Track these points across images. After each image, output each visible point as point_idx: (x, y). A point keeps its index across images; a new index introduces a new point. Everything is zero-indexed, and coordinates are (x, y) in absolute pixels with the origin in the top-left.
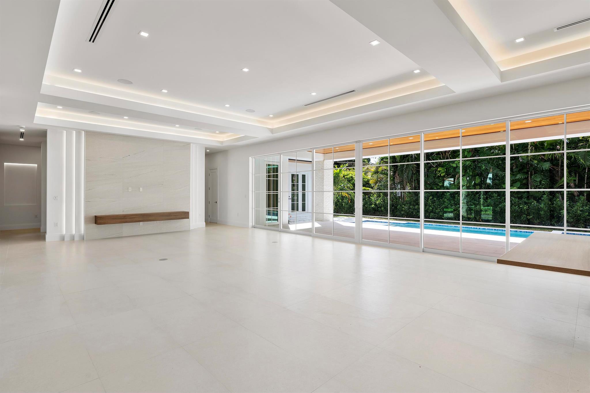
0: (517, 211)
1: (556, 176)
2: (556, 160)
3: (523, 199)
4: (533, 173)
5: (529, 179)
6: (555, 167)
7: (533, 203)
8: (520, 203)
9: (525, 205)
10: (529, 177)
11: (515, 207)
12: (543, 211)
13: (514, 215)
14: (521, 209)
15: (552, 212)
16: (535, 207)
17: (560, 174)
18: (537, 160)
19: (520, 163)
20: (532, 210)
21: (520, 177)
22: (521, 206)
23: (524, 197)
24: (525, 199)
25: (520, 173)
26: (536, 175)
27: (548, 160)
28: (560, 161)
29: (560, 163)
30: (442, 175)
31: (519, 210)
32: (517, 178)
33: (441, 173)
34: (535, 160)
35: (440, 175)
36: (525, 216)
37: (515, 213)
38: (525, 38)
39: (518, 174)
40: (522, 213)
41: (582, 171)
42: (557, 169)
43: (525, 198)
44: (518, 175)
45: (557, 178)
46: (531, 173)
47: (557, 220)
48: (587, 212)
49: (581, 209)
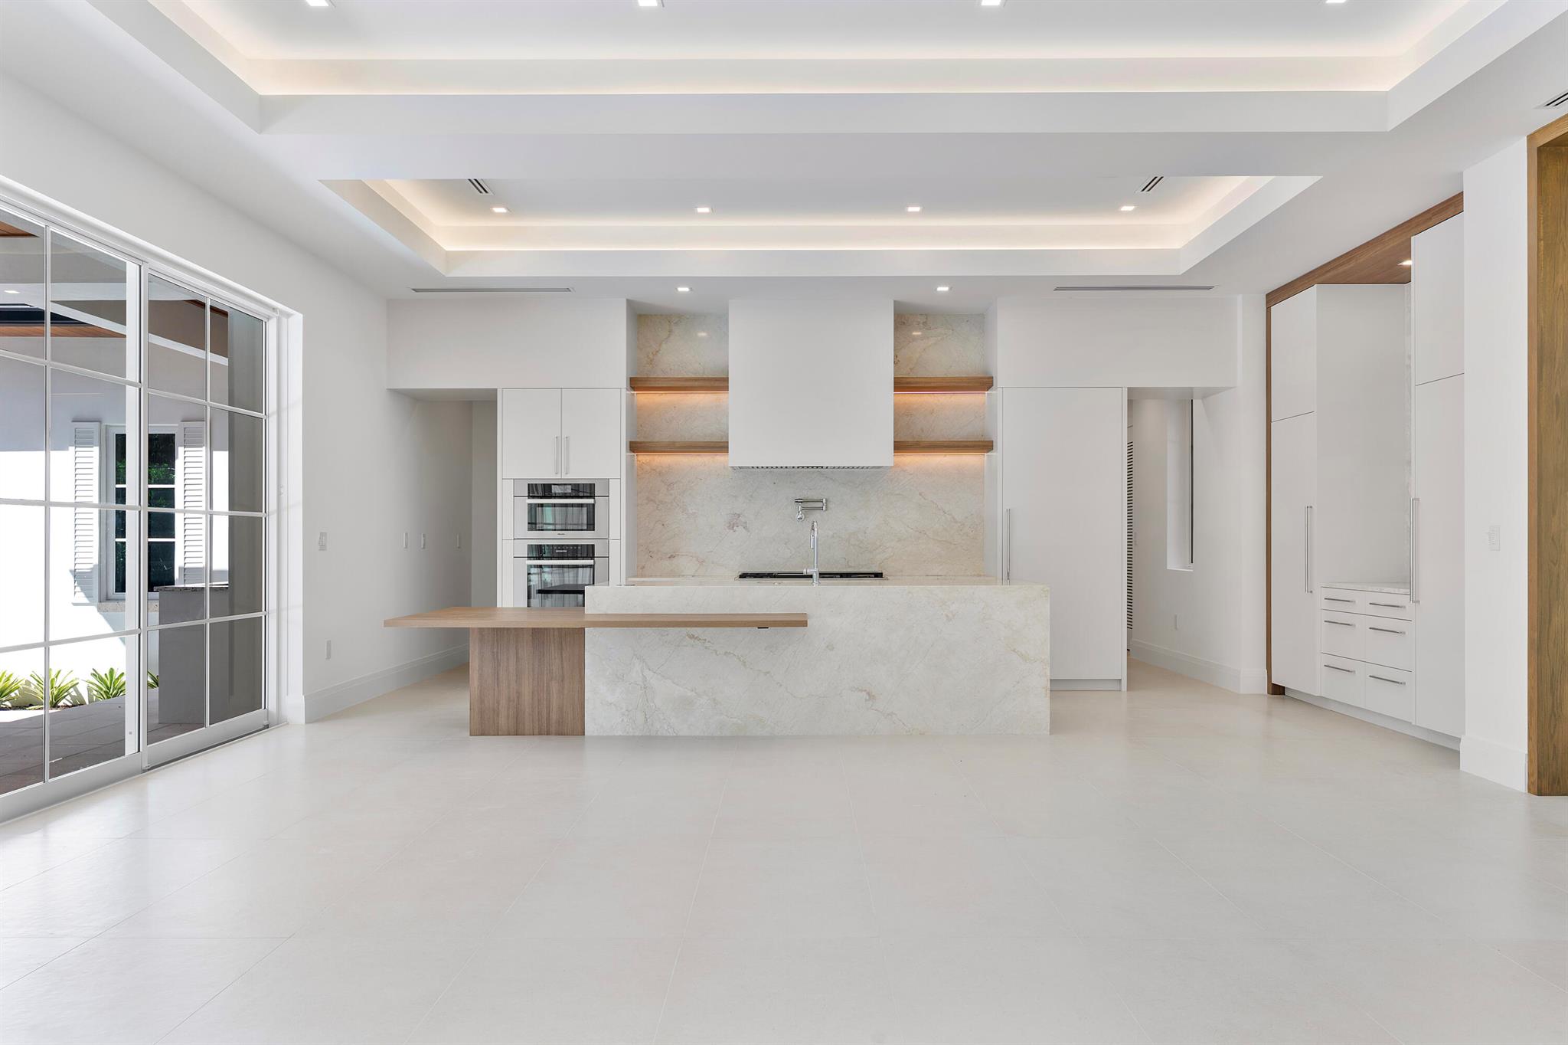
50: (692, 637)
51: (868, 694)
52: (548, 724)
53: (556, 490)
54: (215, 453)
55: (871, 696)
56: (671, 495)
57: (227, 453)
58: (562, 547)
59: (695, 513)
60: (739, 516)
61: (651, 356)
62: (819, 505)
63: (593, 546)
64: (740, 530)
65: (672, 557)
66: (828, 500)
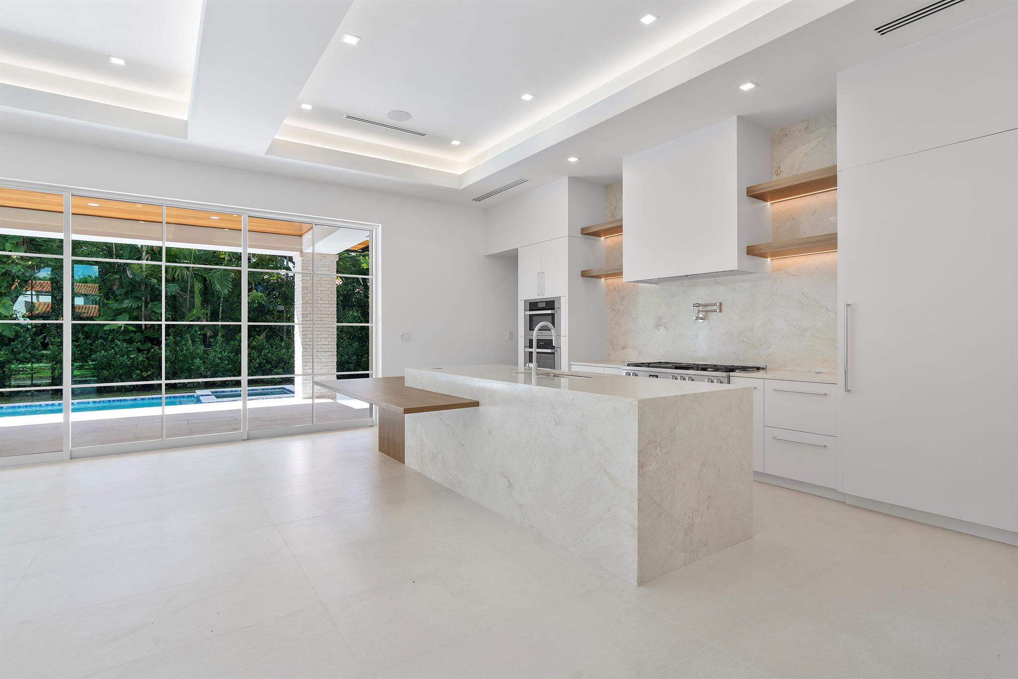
0: (126, 366)
1: (183, 307)
2: (183, 281)
3: (135, 343)
4: (149, 299)
5: (143, 309)
6: (182, 294)
7: (152, 350)
8: (130, 350)
9: (140, 354)
10: (143, 306)
11: (121, 358)
13: (121, 372)
14: (133, 362)
15: (180, 363)
16: (156, 355)
17: (188, 304)
18: (156, 278)
19: (128, 280)
20: (151, 362)
21: (130, 305)
22: (132, 356)
23: (137, 340)
24: (139, 343)
25: (128, 298)
26: (155, 303)
27: (172, 280)
28: (189, 284)
29: (189, 286)
31: (129, 363)
32: (124, 306)
34: (153, 278)
36: (138, 372)
37: (122, 369)
38: (314, 107)
39: (125, 299)
40: (133, 368)
41: (216, 301)
42: (185, 295)
43: (139, 341)
44: (126, 301)
45: (184, 310)
46: (145, 298)
47: (188, 374)
48: (225, 360)
49: (220, 356)
53: (540, 305)
56: (623, 305)
59: (636, 317)
60: (662, 318)
62: (715, 307)
64: (662, 329)
65: (624, 348)
66: (720, 304)
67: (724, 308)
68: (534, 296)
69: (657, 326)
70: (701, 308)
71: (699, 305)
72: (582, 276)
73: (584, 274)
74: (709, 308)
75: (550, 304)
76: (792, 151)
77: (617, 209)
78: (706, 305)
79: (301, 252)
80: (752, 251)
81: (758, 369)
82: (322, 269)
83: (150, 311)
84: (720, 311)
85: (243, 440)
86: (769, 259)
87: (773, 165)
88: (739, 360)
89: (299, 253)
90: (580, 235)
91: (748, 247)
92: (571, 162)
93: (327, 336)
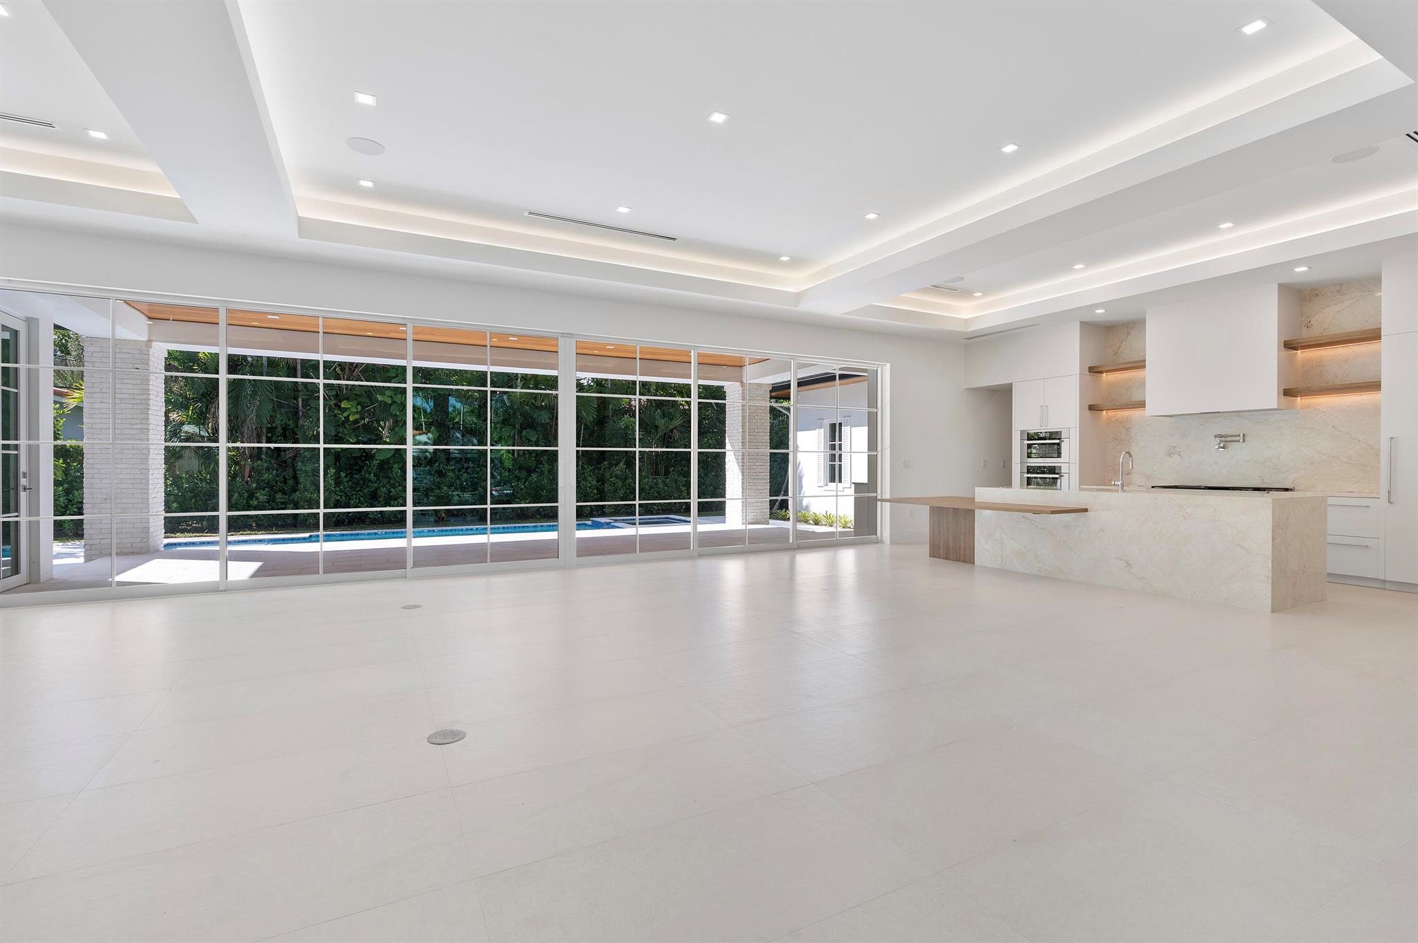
12: (545, 491)
30: (351, 419)
33: (349, 414)
35: (345, 418)
50: (1025, 517)
51: (1127, 563)
52: (960, 557)
53: (1039, 436)
54: (852, 428)
55: (1128, 564)
57: (867, 427)
58: (1045, 467)
60: (1175, 447)
61: (1116, 350)
62: (1237, 438)
63: (1061, 467)
64: (1175, 457)
66: (1244, 435)
67: (1246, 438)
68: (1034, 428)
69: (1170, 454)
70: (1223, 439)
71: (1221, 436)
72: (1089, 409)
73: (1091, 408)
74: (1229, 439)
75: (1055, 435)
76: (1324, 308)
77: (1121, 349)
78: (1226, 436)
79: (742, 382)
80: (1287, 393)
81: (1286, 490)
82: (758, 398)
83: (524, 438)
84: (1244, 441)
85: (795, 549)
86: (1299, 398)
87: (1303, 319)
88: (1264, 483)
89: (739, 383)
90: (1088, 373)
91: (1284, 390)
92: (1097, 313)
93: (762, 464)
